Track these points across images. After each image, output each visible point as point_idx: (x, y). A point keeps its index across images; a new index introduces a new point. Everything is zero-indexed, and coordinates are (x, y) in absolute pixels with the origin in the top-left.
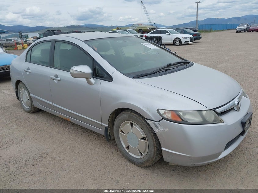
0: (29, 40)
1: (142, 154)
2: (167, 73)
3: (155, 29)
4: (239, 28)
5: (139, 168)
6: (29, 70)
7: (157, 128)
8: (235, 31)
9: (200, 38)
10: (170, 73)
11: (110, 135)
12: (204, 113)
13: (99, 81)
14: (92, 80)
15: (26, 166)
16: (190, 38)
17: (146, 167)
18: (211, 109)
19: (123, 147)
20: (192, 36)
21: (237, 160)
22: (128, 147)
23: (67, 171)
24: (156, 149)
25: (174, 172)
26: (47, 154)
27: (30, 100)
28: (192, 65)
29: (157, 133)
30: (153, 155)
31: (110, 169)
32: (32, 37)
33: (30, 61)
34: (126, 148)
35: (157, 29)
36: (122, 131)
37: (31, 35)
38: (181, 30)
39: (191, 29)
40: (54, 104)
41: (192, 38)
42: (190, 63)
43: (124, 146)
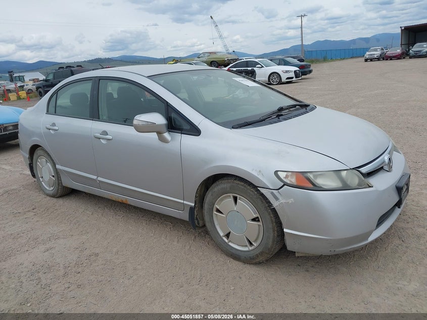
0: (27, 85)
1: (251, 244)
2: (280, 119)
3: (236, 60)
4: (369, 55)
5: (246, 265)
6: (55, 127)
7: (277, 199)
8: (363, 59)
9: (310, 72)
10: (285, 119)
11: (197, 219)
12: (344, 173)
13: (178, 136)
14: (167, 135)
15: (66, 274)
16: (295, 72)
17: (259, 264)
18: (353, 169)
19: (220, 236)
20: (297, 69)
21: (391, 245)
22: (228, 235)
23: (135, 277)
24: (276, 234)
25: (299, 267)
26: (97, 255)
27: (56, 176)
28: (313, 108)
29: (277, 206)
30: (271, 243)
31: (201, 270)
32: (30, 80)
33: (55, 113)
34: (225, 236)
35: (241, 59)
36: (218, 211)
37: (29, 76)
38: (280, 60)
39: (294, 58)
40: (100, 179)
41: (298, 72)
42: (309, 105)
43: (222, 234)
